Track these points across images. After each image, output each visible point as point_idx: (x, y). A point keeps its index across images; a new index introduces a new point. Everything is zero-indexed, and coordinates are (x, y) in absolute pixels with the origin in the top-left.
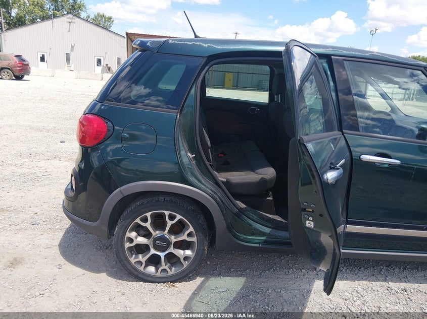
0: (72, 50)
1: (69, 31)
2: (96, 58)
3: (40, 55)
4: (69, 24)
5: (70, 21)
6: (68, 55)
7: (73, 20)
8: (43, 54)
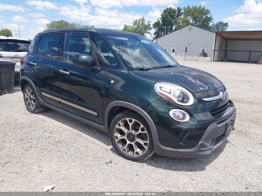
0: (189, 45)
1: (189, 34)
2: (202, 48)
3: (172, 49)
4: (189, 30)
5: (190, 28)
6: (186, 48)
7: (192, 28)
8: (174, 48)
